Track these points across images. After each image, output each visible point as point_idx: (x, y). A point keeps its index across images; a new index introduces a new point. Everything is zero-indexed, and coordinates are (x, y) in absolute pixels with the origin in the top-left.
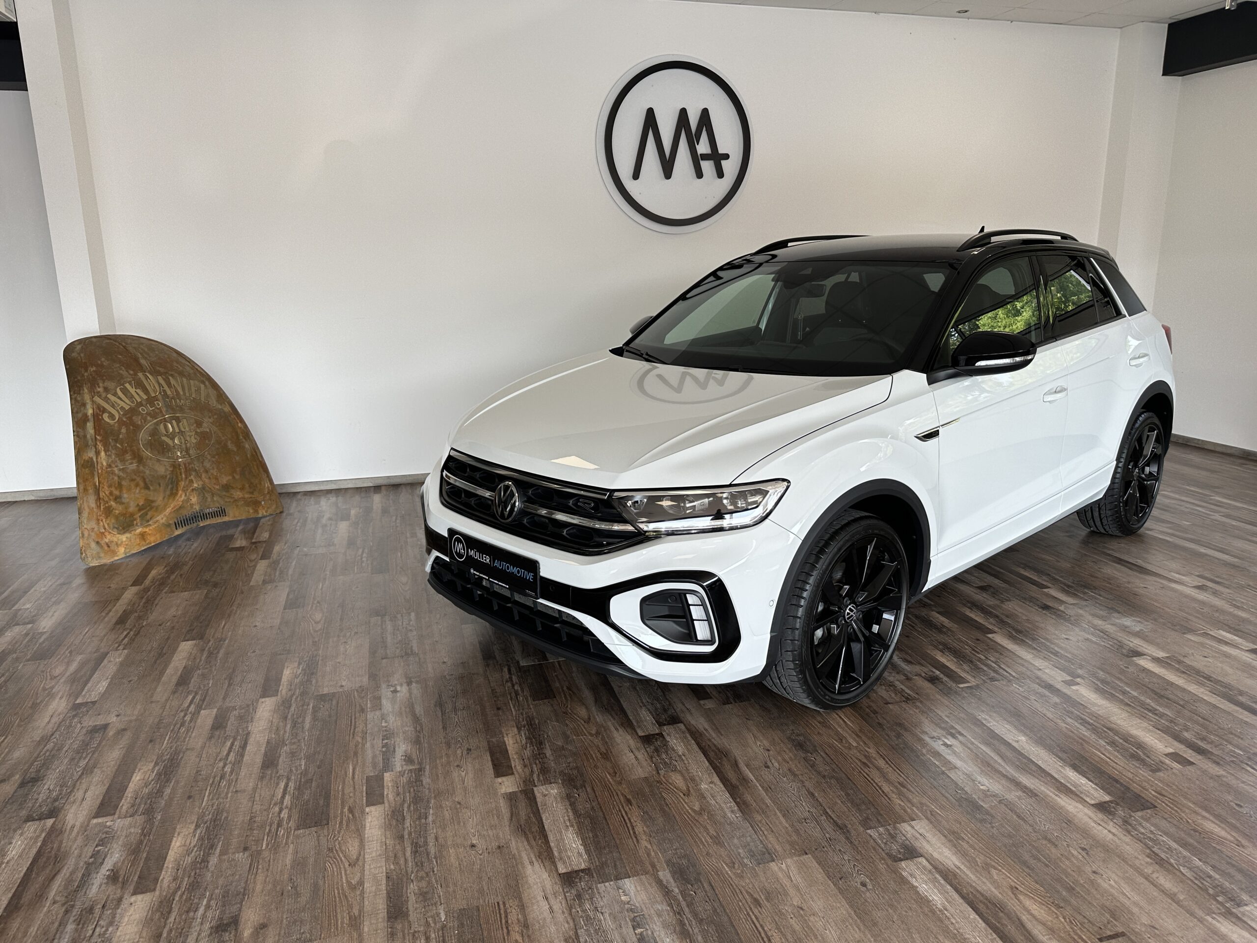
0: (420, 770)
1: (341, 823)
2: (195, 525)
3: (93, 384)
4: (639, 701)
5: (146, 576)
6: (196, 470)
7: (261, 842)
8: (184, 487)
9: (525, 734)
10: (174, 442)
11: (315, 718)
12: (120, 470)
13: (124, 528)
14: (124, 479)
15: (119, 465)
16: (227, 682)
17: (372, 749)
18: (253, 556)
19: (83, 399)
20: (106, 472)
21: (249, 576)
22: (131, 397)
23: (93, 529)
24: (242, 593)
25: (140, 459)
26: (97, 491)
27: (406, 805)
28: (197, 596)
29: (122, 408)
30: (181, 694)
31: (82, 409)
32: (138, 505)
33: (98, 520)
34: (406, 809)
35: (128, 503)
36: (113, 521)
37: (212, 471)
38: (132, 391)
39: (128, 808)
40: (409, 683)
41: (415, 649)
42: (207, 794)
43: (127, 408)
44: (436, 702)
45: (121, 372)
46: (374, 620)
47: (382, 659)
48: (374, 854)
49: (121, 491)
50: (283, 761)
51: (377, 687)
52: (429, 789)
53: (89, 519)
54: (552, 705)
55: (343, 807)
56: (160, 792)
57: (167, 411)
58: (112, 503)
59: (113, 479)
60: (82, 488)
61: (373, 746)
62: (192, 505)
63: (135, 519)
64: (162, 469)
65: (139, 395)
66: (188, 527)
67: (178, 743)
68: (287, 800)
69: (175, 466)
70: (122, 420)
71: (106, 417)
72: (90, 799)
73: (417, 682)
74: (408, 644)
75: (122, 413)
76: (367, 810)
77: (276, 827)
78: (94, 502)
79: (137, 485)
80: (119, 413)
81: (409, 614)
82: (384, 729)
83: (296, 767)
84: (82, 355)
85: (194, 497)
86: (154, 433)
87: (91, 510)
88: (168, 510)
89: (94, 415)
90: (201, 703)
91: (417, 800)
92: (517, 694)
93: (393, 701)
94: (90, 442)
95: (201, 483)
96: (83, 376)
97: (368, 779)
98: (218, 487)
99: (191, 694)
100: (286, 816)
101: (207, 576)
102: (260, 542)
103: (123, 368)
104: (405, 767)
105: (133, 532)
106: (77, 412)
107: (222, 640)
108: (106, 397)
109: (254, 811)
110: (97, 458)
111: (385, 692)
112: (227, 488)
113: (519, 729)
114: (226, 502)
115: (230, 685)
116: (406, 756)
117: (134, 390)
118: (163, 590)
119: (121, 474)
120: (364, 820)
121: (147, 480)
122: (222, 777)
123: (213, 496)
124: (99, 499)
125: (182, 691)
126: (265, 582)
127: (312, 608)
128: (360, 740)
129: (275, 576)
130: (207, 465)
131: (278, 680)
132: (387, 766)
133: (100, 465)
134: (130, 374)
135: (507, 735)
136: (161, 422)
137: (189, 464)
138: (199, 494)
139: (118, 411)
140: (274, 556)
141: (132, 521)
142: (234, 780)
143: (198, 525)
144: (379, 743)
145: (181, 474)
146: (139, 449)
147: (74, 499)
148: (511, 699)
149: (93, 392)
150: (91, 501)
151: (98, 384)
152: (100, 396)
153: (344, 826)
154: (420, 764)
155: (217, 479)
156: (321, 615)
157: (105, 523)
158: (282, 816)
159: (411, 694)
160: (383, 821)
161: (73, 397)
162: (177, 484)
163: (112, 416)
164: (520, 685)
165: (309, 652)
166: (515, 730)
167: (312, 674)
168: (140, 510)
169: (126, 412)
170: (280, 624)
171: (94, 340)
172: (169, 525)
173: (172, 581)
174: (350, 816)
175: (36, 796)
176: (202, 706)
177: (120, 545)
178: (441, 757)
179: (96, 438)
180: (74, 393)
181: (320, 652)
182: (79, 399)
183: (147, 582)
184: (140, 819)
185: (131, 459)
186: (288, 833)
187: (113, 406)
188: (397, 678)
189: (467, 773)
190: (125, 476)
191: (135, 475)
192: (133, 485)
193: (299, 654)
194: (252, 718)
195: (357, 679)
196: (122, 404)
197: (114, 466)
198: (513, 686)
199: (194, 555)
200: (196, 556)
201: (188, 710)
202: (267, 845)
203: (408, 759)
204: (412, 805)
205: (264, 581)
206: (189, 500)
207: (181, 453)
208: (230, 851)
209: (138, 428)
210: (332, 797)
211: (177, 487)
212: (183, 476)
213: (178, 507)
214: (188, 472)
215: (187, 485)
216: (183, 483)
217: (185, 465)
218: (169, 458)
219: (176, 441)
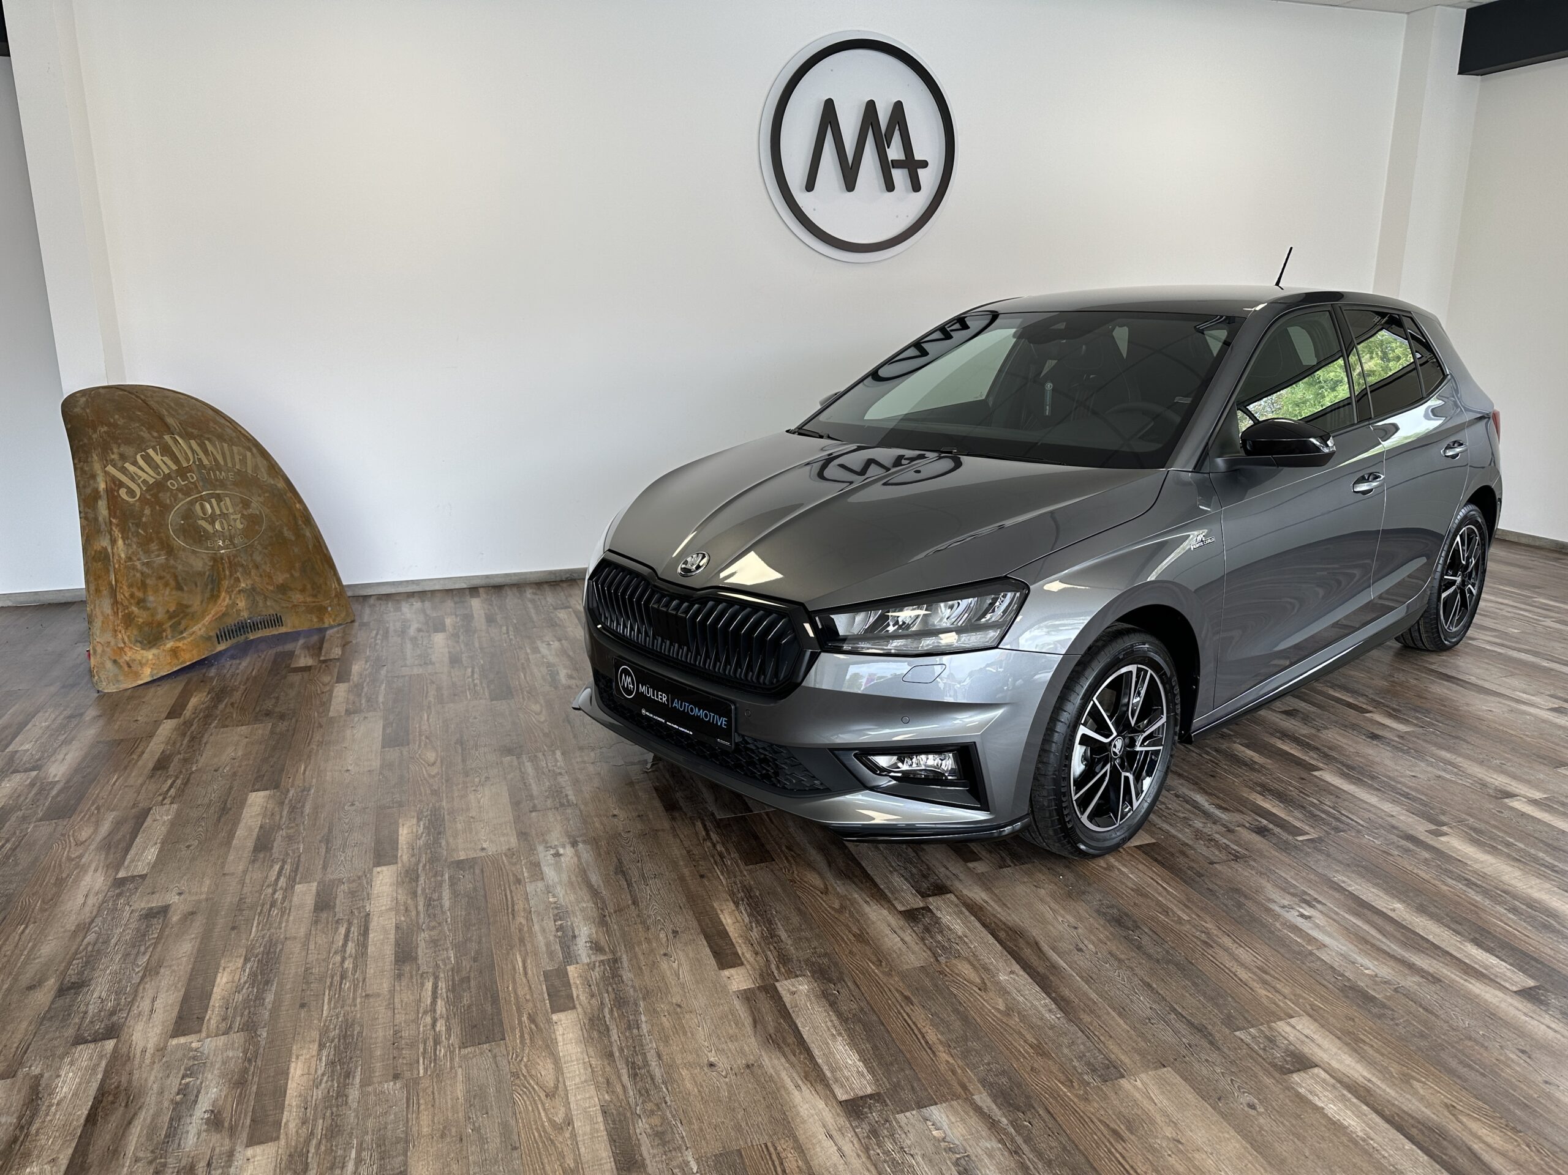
0: (615, 961)
1: (522, 1036)
2: (243, 637)
3: (104, 450)
4: (887, 864)
5: (184, 706)
6: (243, 565)
7: (416, 1065)
8: (227, 589)
9: (746, 909)
10: (214, 527)
11: (455, 894)
12: (143, 564)
13: (149, 643)
14: (148, 576)
15: (142, 558)
16: (323, 846)
17: (543, 934)
18: (327, 679)
19: (91, 470)
20: (126, 567)
21: (325, 705)
22: (156, 467)
23: (109, 643)
24: (321, 726)
25: (169, 550)
26: (113, 592)
27: (606, 1010)
28: (260, 732)
29: (144, 481)
30: (264, 862)
31: (91, 482)
32: (168, 611)
33: (116, 631)
34: (608, 1016)
35: (155, 608)
36: (135, 632)
37: (263, 566)
38: (158, 459)
39: (218, 1023)
40: (574, 844)
41: (572, 797)
42: (326, 1001)
43: (151, 481)
44: (616, 869)
45: (142, 433)
46: (507, 759)
47: (531, 812)
48: (577, 1080)
49: (145, 592)
50: (423, 952)
51: (532, 849)
52: (633, 987)
53: (103, 630)
54: (772, 871)
55: (520, 1016)
56: (260, 998)
57: (203, 486)
58: (134, 609)
59: (134, 576)
60: (92, 588)
61: (543, 930)
62: (238, 611)
63: (165, 631)
64: (199, 562)
65: (166, 465)
66: (234, 641)
67: (272, 930)
68: (440, 1005)
69: (216, 560)
70: (145, 498)
71: (123, 493)
72: (161, 1011)
73: (584, 842)
74: (562, 792)
75: (144, 487)
76: (555, 1017)
77: (432, 1043)
78: (110, 607)
79: (166, 585)
80: (140, 487)
81: (554, 752)
82: (552, 906)
83: (443, 960)
84: (88, 411)
85: (241, 601)
86: (188, 515)
87: (106, 617)
88: (208, 619)
89: (107, 491)
90: (293, 874)
91: (620, 1002)
92: (722, 856)
93: (558, 868)
94: (103, 527)
95: (249, 582)
96: (90, 438)
97: (547, 975)
98: (272, 588)
99: (277, 863)
100: (444, 1029)
101: (269, 704)
103: (144, 429)
104: (593, 958)
105: (162, 647)
106: (84, 487)
107: (306, 790)
108: (123, 466)
109: (397, 1022)
110: (112, 549)
111: (545, 857)
112: (283, 589)
113: (737, 904)
114: (282, 607)
115: (328, 850)
116: (591, 942)
117: (160, 457)
118: (210, 724)
119: (145, 569)
120: (554, 1033)
121: (180, 578)
122: (343, 977)
123: (266, 600)
124: (115, 603)
125: (264, 858)
126: (348, 712)
127: (420, 746)
128: (524, 922)
129: (361, 704)
130: (258, 558)
131: (394, 843)
132: (569, 957)
133: (116, 557)
134: (152, 437)
135: (722, 911)
136: (196, 500)
137: (235, 556)
138: (248, 596)
139: (138, 485)
140: (354, 678)
141: (161, 633)
142: (361, 980)
143: (247, 638)
144: (550, 925)
145: (224, 570)
146: (168, 536)
147: (83, 603)
148: (716, 862)
149: (105, 460)
150: (105, 606)
151: (111, 449)
152: (114, 466)
153: (528, 1041)
154: (613, 952)
155: (271, 577)
156: (434, 755)
157: (123, 635)
158: (438, 1029)
159: (579, 857)
160: (580, 1033)
161: (78, 466)
162: (219, 583)
163: (131, 493)
164: (723, 844)
165: (428, 805)
166: (732, 906)
167: (439, 833)
168: (170, 618)
169: (150, 488)
170: (382, 767)
171: (100, 391)
172: (209, 638)
173: (221, 711)
174: (533, 1026)
175: (83, 1008)
176: (295, 879)
177: (145, 664)
178: (640, 943)
179: (110, 521)
180: (79, 461)
181: (444, 803)
182: (85, 468)
183: (188, 713)
184: (238, 1038)
185: (158, 550)
186: (452, 1052)
187: (133, 480)
188: (556, 836)
189: (679, 965)
190: (150, 572)
191: (164, 571)
192: (161, 584)
193: (416, 806)
194: (368, 894)
195: (502, 839)
196: (144, 475)
197: (135, 559)
198: (714, 846)
199: (245, 677)
200: (248, 679)
201: (277, 885)
202: (426, 1070)
203: (596, 947)
204: (615, 1009)
205: (346, 710)
206: (234, 604)
207: (224, 542)
208: (375, 1080)
209: (166, 509)
210: (502, 1002)
211: (219, 588)
212: (227, 573)
213: (220, 614)
214: (233, 566)
215: (232, 586)
216: (227, 582)
217: (229, 558)
218: (207, 548)
219: (218, 526)
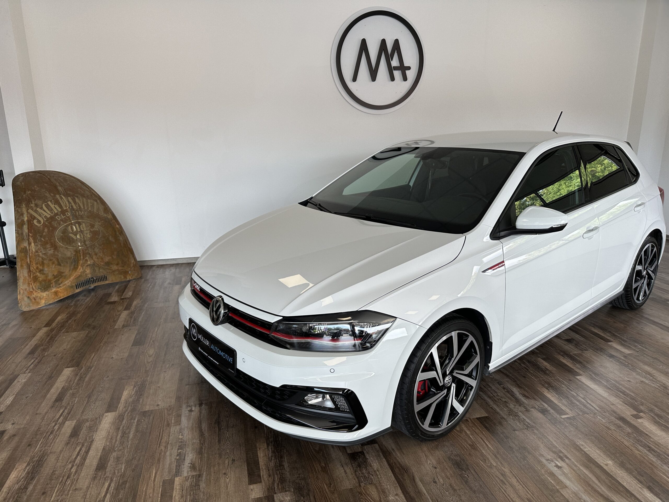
0: (199, 476)
2: (88, 286)
3: (28, 202)
5: (54, 321)
6: (89, 254)
8: (82, 264)
10: (76, 237)
12: (43, 254)
13: (44, 289)
14: (45, 259)
15: (43, 251)
17: (170, 457)
18: (120, 308)
19: (22, 211)
20: (35, 255)
21: (115, 322)
22: (51, 210)
23: (26, 289)
24: (109, 333)
25: (55, 248)
26: (29, 266)
28: (82, 335)
29: (45, 217)
31: (21, 217)
32: (54, 275)
33: (29, 284)
35: (48, 274)
36: (38, 284)
37: (99, 254)
38: (52, 206)
40: (200, 406)
43: (49, 216)
45: (46, 194)
49: (43, 267)
51: (180, 407)
53: (23, 283)
56: (26, 488)
57: (73, 218)
58: (38, 274)
59: (39, 259)
60: (19, 265)
62: (86, 274)
63: (52, 284)
64: (69, 253)
65: (56, 209)
66: (84, 288)
67: (46, 447)
69: (77, 252)
70: (45, 224)
71: (35, 222)
73: (205, 404)
75: (45, 220)
78: (27, 273)
79: (53, 263)
80: (44, 220)
84: (23, 184)
85: (88, 270)
86: (65, 231)
87: (25, 277)
88: (72, 278)
89: (28, 221)
90: (67, 416)
93: (189, 418)
94: (25, 237)
95: (92, 261)
96: (23, 196)
98: (102, 264)
101: (90, 321)
102: (126, 298)
103: (47, 192)
104: (189, 474)
105: (50, 291)
106: (18, 219)
107: (90, 367)
108: (36, 210)
110: (29, 247)
111: (184, 411)
112: (108, 264)
114: (107, 272)
117: (53, 205)
118: (62, 331)
119: (44, 256)
121: (60, 260)
123: (100, 269)
124: (30, 271)
126: (124, 326)
127: (148, 346)
128: (163, 449)
129: (131, 322)
130: (97, 250)
132: (177, 472)
133: (31, 251)
134: (51, 196)
135: (260, 450)
136: (69, 225)
137: (86, 250)
138: (91, 268)
139: (43, 218)
140: (132, 308)
141: (50, 285)
145: (80, 256)
146: (55, 241)
149: (28, 207)
150: (25, 272)
151: (31, 202)
152: (32, 210)
155: (102, 259)
156: (153, 351)
157: (33, 285)
159: (200, 413)
161: (16, 209)
162: (78, 262)
163: (39, 222)
165: (141, 378)
167: (141, 395)
168: (55, 278)
169: (48, 219)
170: (128, 356)
171: (31, 174)
172: (72, 287)
173: (69, 324)
176: (67, 418)
177: (42, 298)
179: (29, 235)
180: (17, 207)
181: (149, 378)
182: (19, 210)
183: (54, 324)
185: (50, 247)
187: (40, 216)
190: (46, 257)
191: (52, 257)
192: (50, 263)
194: (97, 430)
195: (168, 400)
196: (45, 214)
197: (39, 251)
199: (85, 306)
200: (87, 307)
203: (193, 467)
206: (84, 271)
207: (81, 243)
209: (55, 229)
211: (78, 264)
212: (82, 257)
213: (78, 276)
214: (85, 255)
215: (84, 263)
216: (81, 262)
217: (83, 251)
218: (73, 246)
219: (78, 237)
